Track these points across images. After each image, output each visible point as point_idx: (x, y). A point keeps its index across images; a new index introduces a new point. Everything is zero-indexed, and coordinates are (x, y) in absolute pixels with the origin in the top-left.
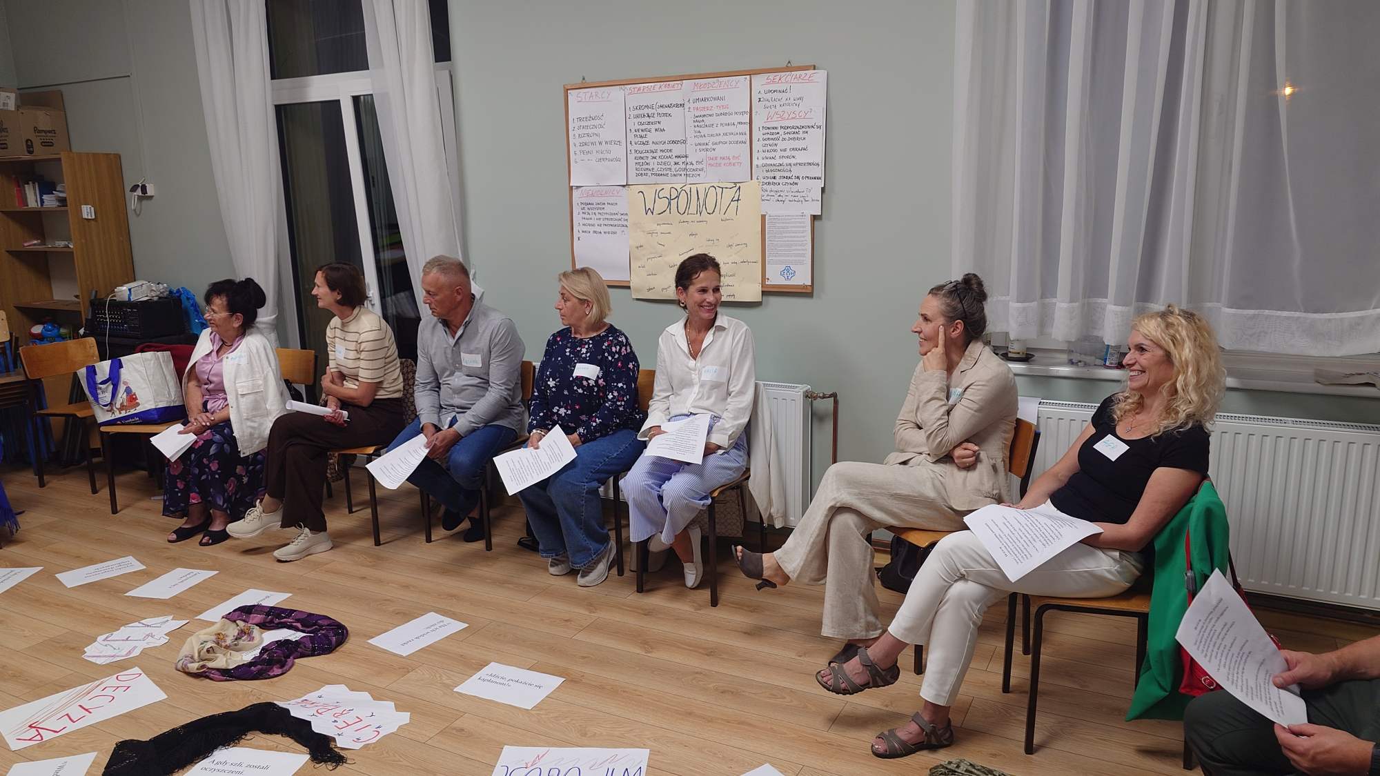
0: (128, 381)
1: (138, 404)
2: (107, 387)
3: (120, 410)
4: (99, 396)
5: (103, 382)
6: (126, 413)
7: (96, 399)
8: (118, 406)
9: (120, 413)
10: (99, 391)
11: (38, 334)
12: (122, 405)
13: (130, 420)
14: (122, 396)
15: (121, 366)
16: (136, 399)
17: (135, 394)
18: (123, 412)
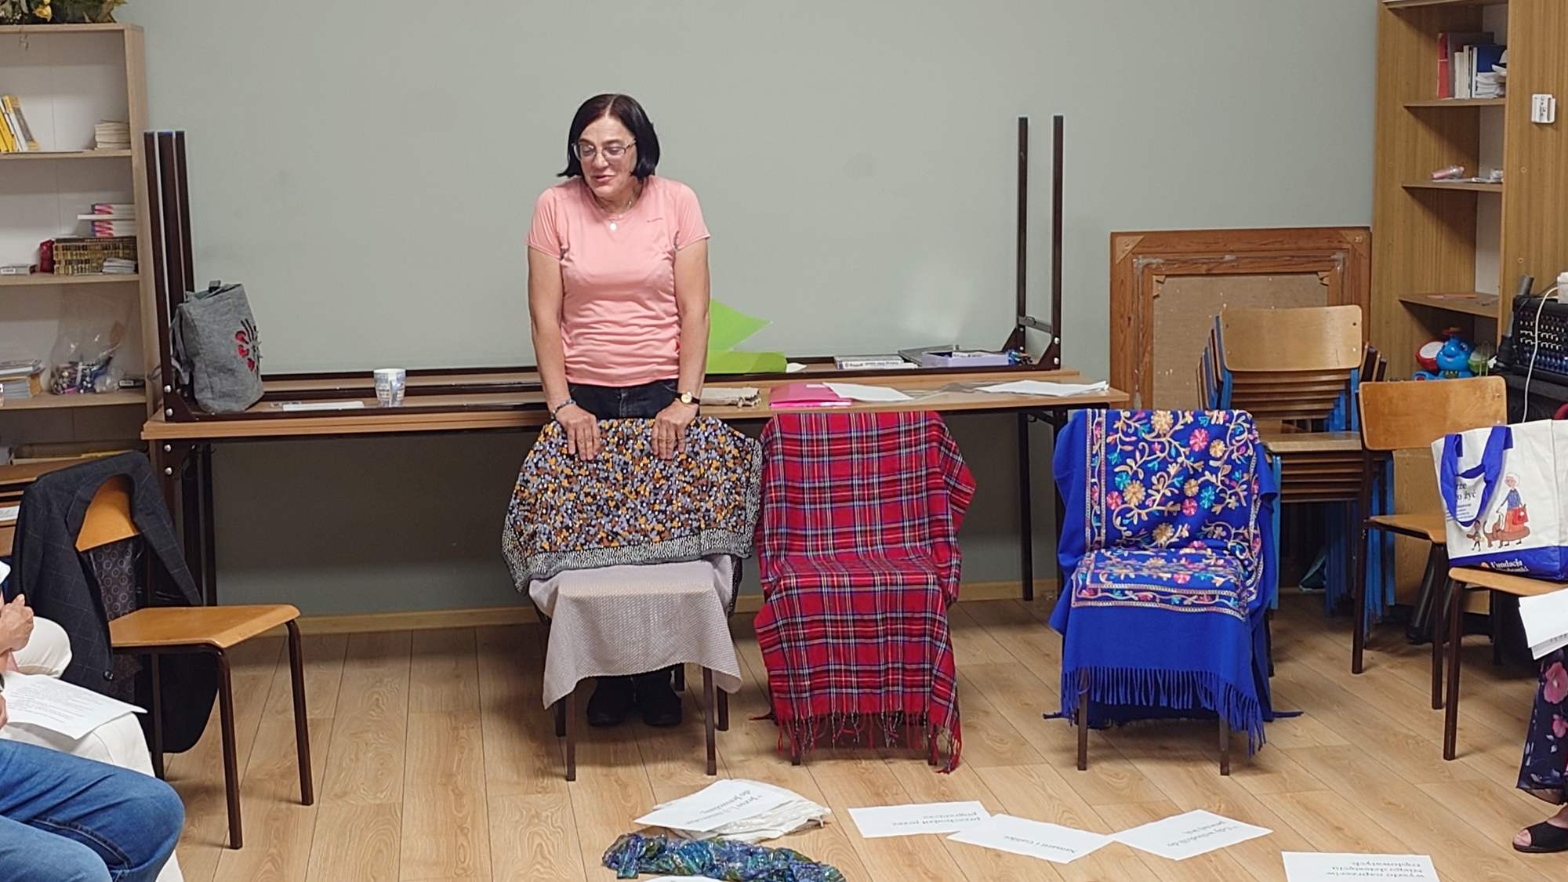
0: (1516, 478)
1: (1526, 532)
2: (1476, 485)
3: (1491, 537)
4: (1459, 503)
5: (1471, 474)
6: (1501, 545)
7: (1453, 509)
8: (1489, 529)
9: (1490, 545)
10: (1460, 492)
11: (1432, 362)
12: (1496, 528)
13: (1506, 564)
14: (1499, 508)
15: (1508, 443)
16: (1524, 519)
17: (1524, 509)
18: (1496, 543)
